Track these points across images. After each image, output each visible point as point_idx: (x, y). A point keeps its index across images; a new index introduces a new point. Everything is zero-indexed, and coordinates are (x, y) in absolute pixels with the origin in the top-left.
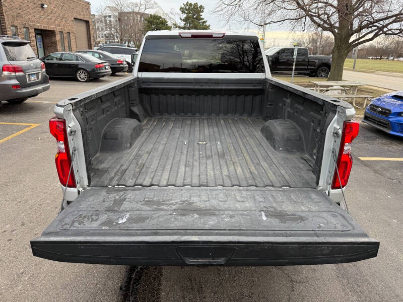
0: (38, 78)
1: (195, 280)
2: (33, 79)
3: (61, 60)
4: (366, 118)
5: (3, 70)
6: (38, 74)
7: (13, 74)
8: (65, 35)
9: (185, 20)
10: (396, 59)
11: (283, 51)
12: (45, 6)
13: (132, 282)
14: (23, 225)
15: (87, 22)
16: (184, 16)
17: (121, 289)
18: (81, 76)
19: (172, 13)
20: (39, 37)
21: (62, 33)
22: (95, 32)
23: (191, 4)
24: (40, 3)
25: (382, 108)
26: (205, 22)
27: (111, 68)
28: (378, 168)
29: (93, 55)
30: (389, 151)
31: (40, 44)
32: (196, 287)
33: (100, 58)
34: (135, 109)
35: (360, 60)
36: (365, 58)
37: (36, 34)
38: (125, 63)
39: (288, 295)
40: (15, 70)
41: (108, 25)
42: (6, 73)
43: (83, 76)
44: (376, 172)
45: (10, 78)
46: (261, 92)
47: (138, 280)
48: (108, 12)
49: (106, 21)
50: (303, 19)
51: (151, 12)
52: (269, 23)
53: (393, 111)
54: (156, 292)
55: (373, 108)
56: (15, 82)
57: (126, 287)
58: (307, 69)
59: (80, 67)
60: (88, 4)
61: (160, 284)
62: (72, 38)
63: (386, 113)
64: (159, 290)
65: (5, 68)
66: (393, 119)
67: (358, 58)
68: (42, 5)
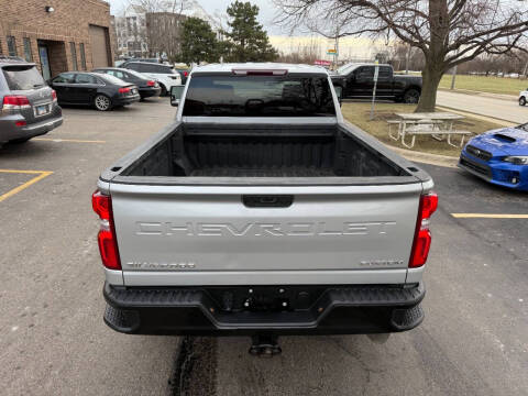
0: (48, 111)
1: (256, 371)
2: (42, 112)
3: (74, 82)
4: (462, 162)
5: (5, 102)
6: (47, 106)
7: (17, 107)
8: (77, 47)
9: (234, 25)
10: (506, 76)
11: (361, 69)
12: (51, 9)
13: (182, 375)
14: (46, 306)
15: (106, 29)
16: (232, 20)
17: (170, 383)
18: (101, 103)
19: (217, 16)
20: (43, 49)
21: (73, 44)
22: (116, 40)
23: (241, 4)
24: (44, 5)
25: (482, 151)
26: (260, 27)
27: (140, 92)
28: (474, 227)
29: (115, 75)
30: (488, 204)
31: (44, 60)
32: (257, 379)
33: (124, 79)
34: (180, 162)
35: (460, 76)
36: (467, 74)
37: (40, 45)
38: (157, 85)
39: (363, 386)
40: (19, 101)
41: (133, 31)
42: (7, 107)
43: (103, 103)
44: (471, 232)
45: (13, 112)
46: (331, 140)
47: (189, 371)
48: (132, 13)
49: (129, 25)
50: (386, 31)
51: (189, 13)
52: (343, 35)
53: (494, 155)
54: (210, 386)
55: (471, 149)
56: (19, 117)
57: (175, 380)
58: (392, 93)
59: (99, 91)
60: (108, 5)
61: (214, 377)
62: (86, 50)
63: (486, 156)
64: (213, 384)
65: (7, 100)
66: (495, 165)
67: (457, 73)
68: (47, 8)
